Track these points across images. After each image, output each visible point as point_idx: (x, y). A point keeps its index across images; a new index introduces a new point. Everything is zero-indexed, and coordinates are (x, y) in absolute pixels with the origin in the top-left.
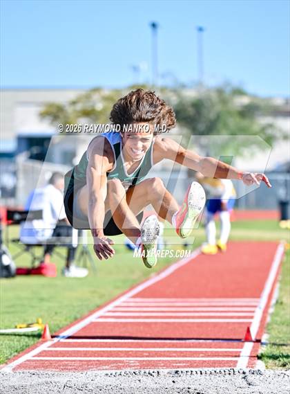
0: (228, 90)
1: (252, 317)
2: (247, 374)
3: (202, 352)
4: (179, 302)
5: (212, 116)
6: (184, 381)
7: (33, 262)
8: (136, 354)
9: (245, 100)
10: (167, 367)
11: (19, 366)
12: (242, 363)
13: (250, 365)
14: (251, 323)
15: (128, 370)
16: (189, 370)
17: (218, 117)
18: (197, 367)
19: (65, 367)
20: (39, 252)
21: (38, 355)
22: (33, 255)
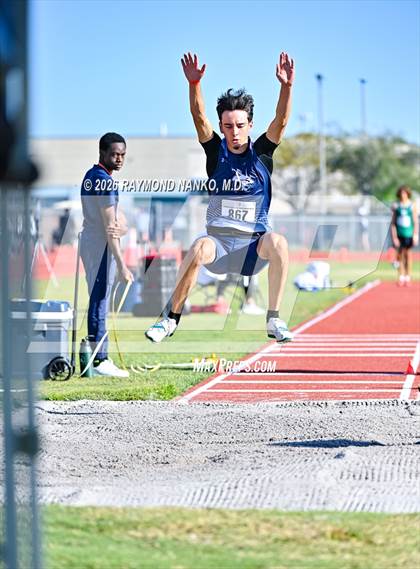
0: (389, 139)
1: (413, 352)
2: (410, 404)
3: (366, 385)
4: (345, 338)
5: (375, 163)
6: (350, 412)
7: (206, 300)
8: (305, 387)
9: (405, 149)
10: (335, 398)
11: (195, 398)
12: (405, 395)
13: (412, 396)
14: (412, 358)
15: (298, 401)
16: (355, 401)
17: (380, 164)
18: (362, 398)
19: (238, 399)
20: (212, 290)
21: (213, 388)
22: (206, 294)
